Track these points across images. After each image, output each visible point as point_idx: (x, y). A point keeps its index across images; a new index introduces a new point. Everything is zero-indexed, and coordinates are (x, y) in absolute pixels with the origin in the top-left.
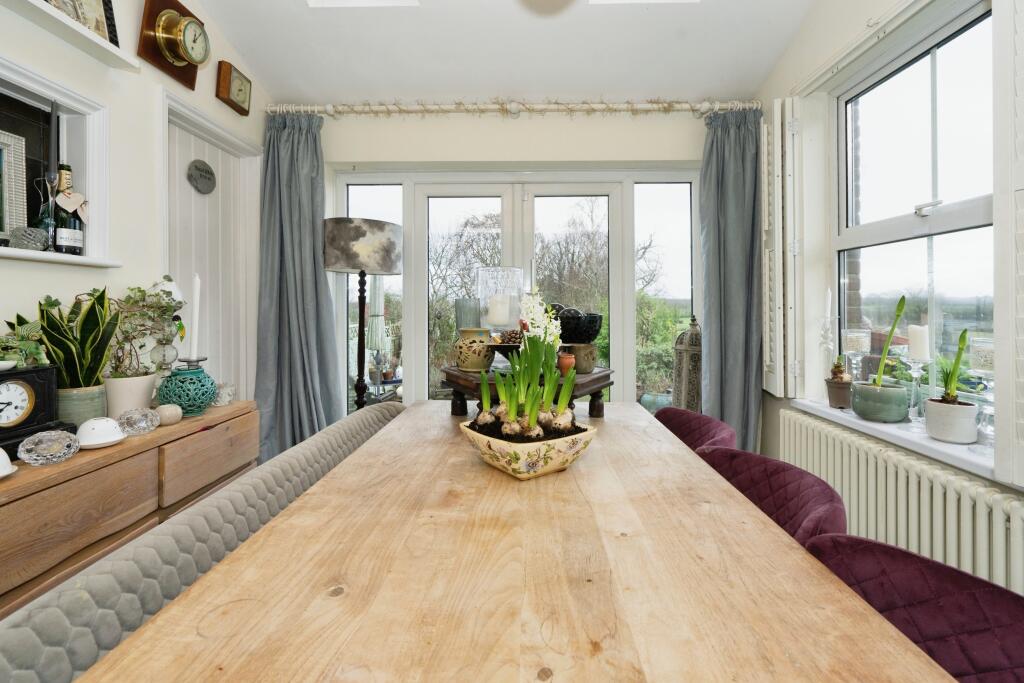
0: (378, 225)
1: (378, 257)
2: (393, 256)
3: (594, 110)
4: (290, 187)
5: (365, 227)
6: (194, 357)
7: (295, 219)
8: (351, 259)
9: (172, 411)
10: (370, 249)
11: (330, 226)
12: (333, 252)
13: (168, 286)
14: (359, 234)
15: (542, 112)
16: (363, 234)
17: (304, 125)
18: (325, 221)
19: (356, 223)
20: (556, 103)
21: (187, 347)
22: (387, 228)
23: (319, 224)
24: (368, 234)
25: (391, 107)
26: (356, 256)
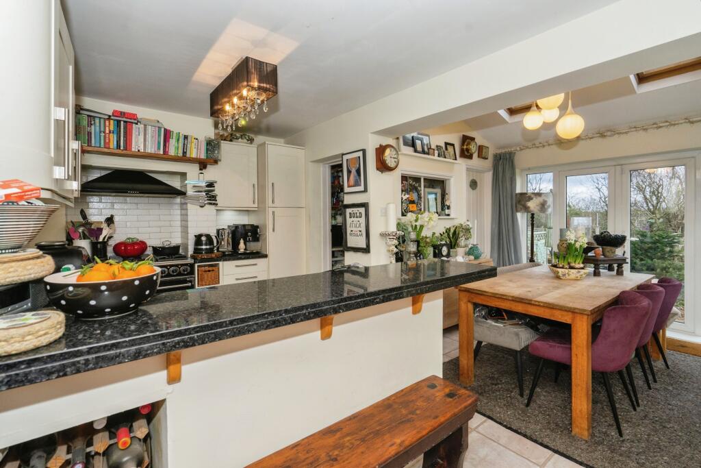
0: (539, 194)
1: (538, 208)
2: (546, 207)
3: (660, 127)
4: (502, 182)
5: (532, 196)
6: (475, 244)
7: (505, 194)
8: (526, 209)
9: (472, 257)
10: (535, 205)
11: (518, 196)
12: (519, 207)
13: (469, 223)
14: (530, 199)
15: (626, 133)
16: (532, 199)
17: (508, 156)
18: (516, 194)
19: (529, 194)
20: (635, 127)
21: (473, 241)
22: (543, 195)
23: (514, 195)
24: (534, 199)
25: (545, 144)
26: (529, 207)
